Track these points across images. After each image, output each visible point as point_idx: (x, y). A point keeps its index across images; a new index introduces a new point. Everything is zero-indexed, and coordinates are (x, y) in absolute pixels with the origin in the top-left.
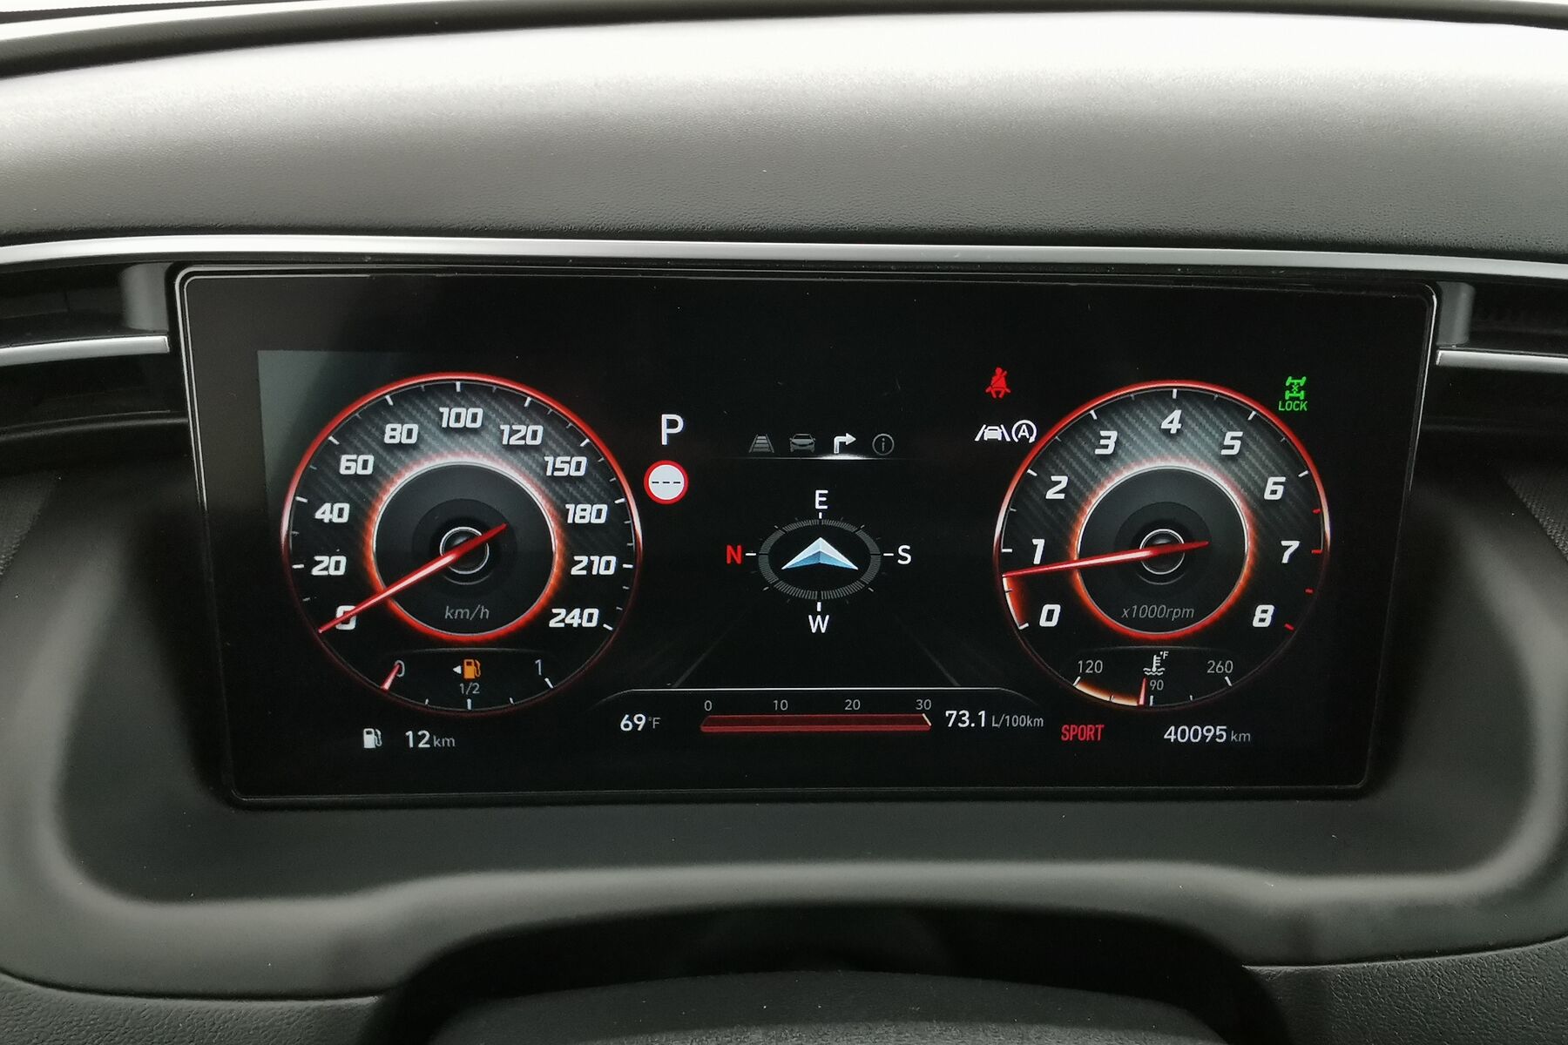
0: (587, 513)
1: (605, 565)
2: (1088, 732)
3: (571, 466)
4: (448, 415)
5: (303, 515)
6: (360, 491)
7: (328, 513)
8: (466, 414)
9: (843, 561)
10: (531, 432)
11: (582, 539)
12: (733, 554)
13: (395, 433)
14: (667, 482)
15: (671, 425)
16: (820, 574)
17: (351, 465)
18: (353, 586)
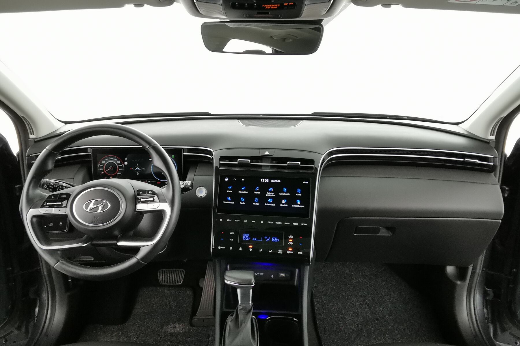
0: (120, 166)
1: (121, 169)
2: (160, 183)
3: (119, 162)
4: (110, 158)
5: (100, 165)
6: (104, 164)
7: (101, 165)
8: (116, 159)
9: (140, 169)
10: (116, 160)
11: (120, 167)
12: (131, 169)
13: (106, 160)
14: (126, 163)
15: (126, 159)
16: (137, 170)
17: (103, 162)
18: (103, 171)
